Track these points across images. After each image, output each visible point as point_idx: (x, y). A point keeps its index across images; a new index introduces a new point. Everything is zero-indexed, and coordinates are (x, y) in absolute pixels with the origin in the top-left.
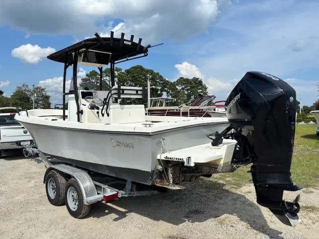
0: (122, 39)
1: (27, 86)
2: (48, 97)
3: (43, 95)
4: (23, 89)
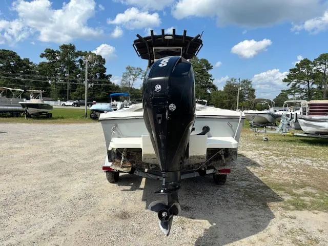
0: (164, 35)
1: (235, 79)
2: (253, 90)
3: (249, 89)
4: (232, 82)
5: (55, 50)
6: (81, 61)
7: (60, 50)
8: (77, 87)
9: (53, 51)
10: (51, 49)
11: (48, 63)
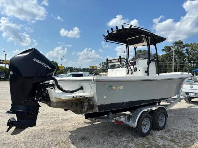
5: (170, 46)
6: (187, 50)
7: (173, 46)
8: (183, 67)
9: (169, 47)
10: (168, 46)
11: (166, 54)
